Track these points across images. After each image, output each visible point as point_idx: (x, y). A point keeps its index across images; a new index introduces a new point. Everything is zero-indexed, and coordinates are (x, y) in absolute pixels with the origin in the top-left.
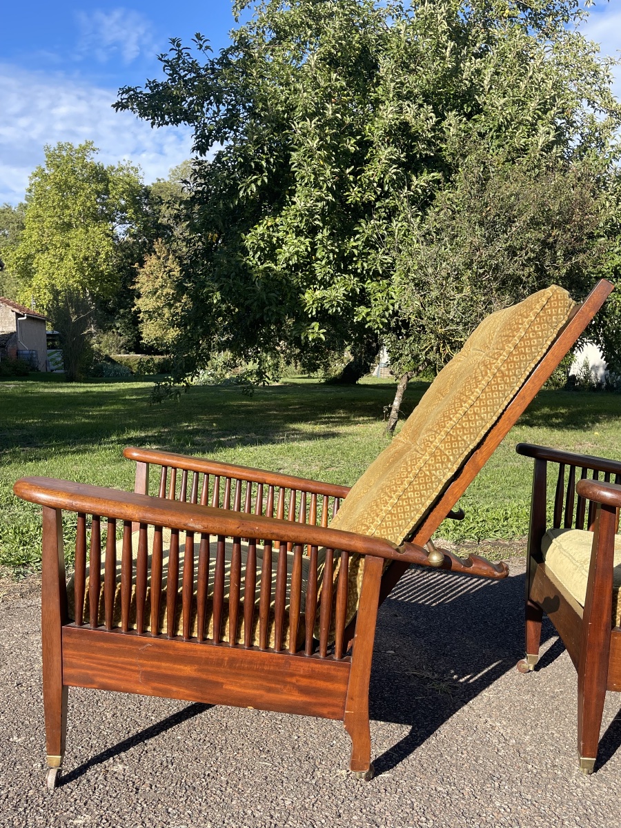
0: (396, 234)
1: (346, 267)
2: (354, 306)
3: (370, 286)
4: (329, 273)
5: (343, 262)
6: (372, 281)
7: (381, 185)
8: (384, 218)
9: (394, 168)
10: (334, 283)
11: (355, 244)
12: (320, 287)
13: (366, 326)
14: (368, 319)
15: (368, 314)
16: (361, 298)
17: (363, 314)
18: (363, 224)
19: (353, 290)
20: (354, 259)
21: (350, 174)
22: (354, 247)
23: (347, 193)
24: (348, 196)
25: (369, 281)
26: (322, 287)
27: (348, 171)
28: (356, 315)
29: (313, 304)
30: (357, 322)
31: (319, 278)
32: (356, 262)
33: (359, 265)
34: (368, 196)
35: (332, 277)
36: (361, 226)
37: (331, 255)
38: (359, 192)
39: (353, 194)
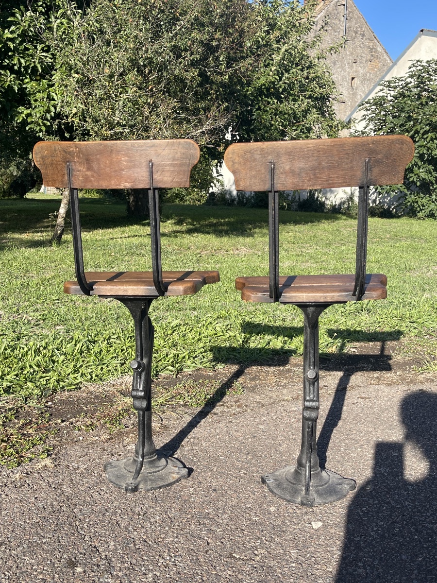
2: (12, 105)
3: (30, 85)
6: (32, 80)
11: (10, 36)
13: (27, 129)
14: (29, 120)
15: (28, 115)
16: (22, 98)
17: (24, 115)
18: (18, 15)
19: (10, 88)
20: (10, 54)
25: (28, 80)
28: (15, 116)
30: (17, 123)
32: (11, 57)
36: (14, 16)
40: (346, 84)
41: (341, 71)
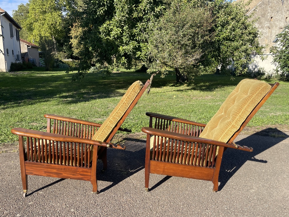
0: (150, 28)
1: (133, 38)
2: (136, 51)
3: (142, 45)
4: (127, 40)
5: (132, 37)
6: (142, 43)
7: (144, 11)
8: (146, 22)
9: (149, 5)
10: (129, 44)
11: (136, 31)
12: (125, 45)
13: (140, 58)
14: (140, 56)
15: (140, 54)
16: (139, 49)
17: (139, 54)
18: (138, 24)
19: (135, 46)
20: (136, 36)
21: (134, 7)
22: (135, 32)
23: (133, 14)
24: (134, 15)
25: (141, 43)
26: (126, 45)
27: (133, 6)
28: (137, 55)
29: (122, 51)
30: (137, 57)
31: (124, 42)
32: (136, 37)
33: (137, 38)
34: (140, 15)
35: (129, 42)
36: (138, 25)
37: (128, 35)
38: (137, 14)
39: (135, 14)
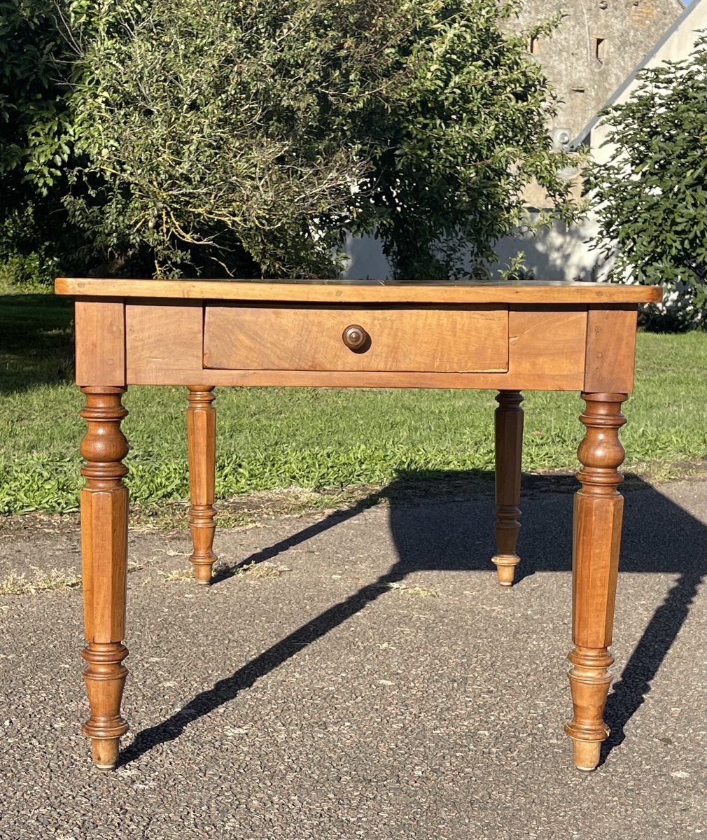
40: (585, 52)
41: (574, 27)
